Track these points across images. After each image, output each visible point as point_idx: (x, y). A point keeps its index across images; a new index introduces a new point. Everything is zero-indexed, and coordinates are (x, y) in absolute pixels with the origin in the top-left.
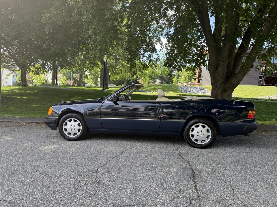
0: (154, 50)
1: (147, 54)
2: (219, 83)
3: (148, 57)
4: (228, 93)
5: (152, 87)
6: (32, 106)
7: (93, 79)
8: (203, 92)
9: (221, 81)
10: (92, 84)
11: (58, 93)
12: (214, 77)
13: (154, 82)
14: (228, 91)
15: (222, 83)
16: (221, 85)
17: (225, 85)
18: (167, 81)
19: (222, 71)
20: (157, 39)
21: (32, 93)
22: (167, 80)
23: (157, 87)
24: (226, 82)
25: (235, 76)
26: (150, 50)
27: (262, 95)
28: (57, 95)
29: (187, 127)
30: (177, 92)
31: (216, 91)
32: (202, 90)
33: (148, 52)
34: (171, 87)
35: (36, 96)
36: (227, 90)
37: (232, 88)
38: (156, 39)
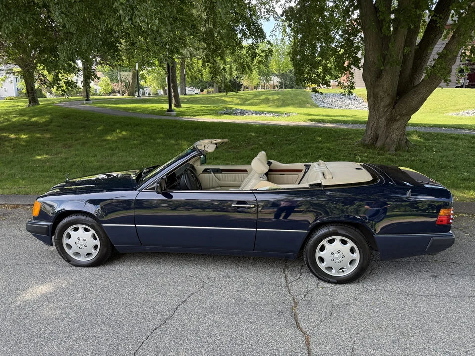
0: (259, 33)
1: (246, 43)
2: (382, 104)
3: (249, 49)
4: (399, 123)
5: (263, 97)
6: (33, 159)
7: (157, 79)
8: (354, 105)
9: (387, 101)
10: (157, 88)
11: (86, 121)
12: (373, 94)
13: (267, 81)
14: (398, 120)
15: (389, 105)
16: (386, 109)
17: (394, 108)
18: (291, 79)
19: (389, 81)
22: (291, 77)
23: (270, 97)
24: (396, 103)
25: (415, 92)
26: (252, 34)
27: (461, 107)
28: (84, 127)
29: (311, 242)
30: (308, 105)
31: (377, 119)
32: (353, 101)
33: (249, 38)
34: (296, 95)
35: (47, 130)
36: (398, 118)
37: (406, 115)
38: (265, 11)
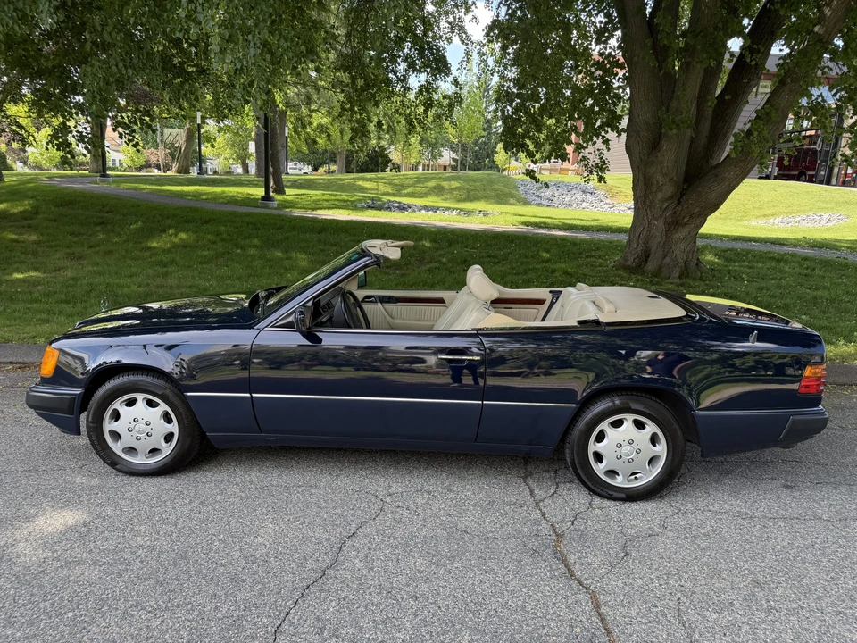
0: (439, 65)
1: (415, 81)
2: (660, 196)
3: (421, 92)
4: (687, 229)
5: (432, 184)
6: (8, 278)
7: (233, 145)
8: (591, 202)
9: (669, 190)
10: (231, 161)
11: (108, 212)
12: (645, 177)
13: (434, 157)
14: (685, 224)
15: (671, 198)
16: (666, 204)
17: (679, 203)
18: (477, 155)
19: (672, 157)
20: (450, 23)
21: (13, 214)
22: (476, 151)
23: (445, 184)
24: (682, 195)
25: (716, 175)
26: (426, 65)
27: (770, 212)
28: (103, 223)
29: (581, 425)
30: (512, 201)
31: (649, 223)
32: (589, 196)
33: (421, 72)
34: (491, 182)
35: (29, 226)
36: (685, 220)
37: (700, 215)
38: (447, 25)
